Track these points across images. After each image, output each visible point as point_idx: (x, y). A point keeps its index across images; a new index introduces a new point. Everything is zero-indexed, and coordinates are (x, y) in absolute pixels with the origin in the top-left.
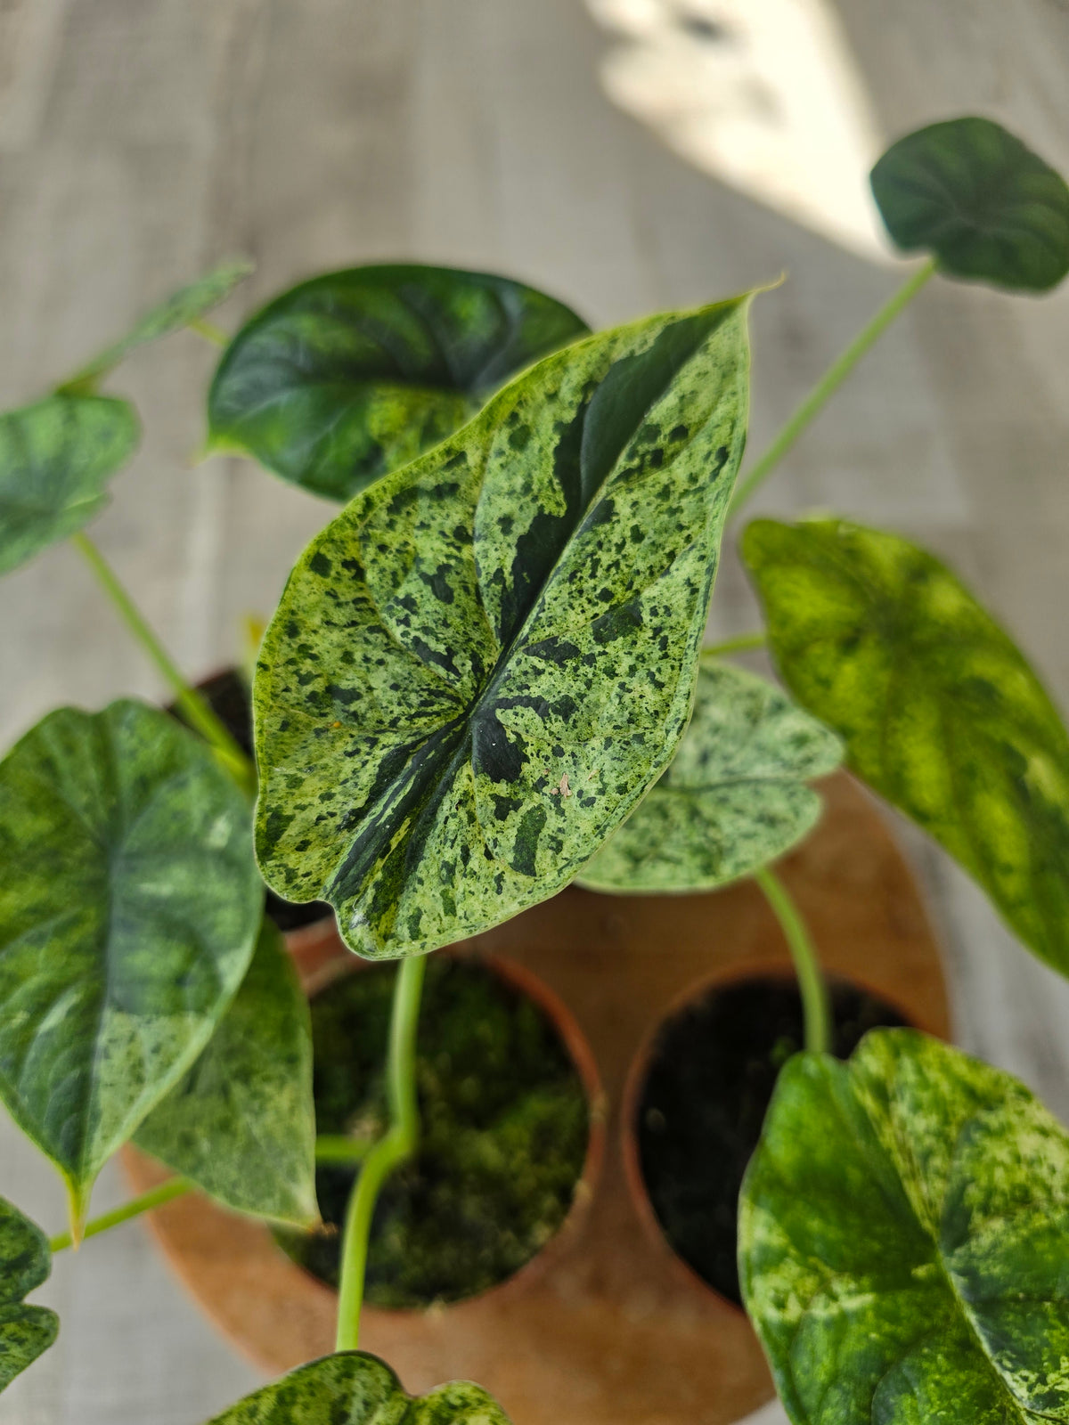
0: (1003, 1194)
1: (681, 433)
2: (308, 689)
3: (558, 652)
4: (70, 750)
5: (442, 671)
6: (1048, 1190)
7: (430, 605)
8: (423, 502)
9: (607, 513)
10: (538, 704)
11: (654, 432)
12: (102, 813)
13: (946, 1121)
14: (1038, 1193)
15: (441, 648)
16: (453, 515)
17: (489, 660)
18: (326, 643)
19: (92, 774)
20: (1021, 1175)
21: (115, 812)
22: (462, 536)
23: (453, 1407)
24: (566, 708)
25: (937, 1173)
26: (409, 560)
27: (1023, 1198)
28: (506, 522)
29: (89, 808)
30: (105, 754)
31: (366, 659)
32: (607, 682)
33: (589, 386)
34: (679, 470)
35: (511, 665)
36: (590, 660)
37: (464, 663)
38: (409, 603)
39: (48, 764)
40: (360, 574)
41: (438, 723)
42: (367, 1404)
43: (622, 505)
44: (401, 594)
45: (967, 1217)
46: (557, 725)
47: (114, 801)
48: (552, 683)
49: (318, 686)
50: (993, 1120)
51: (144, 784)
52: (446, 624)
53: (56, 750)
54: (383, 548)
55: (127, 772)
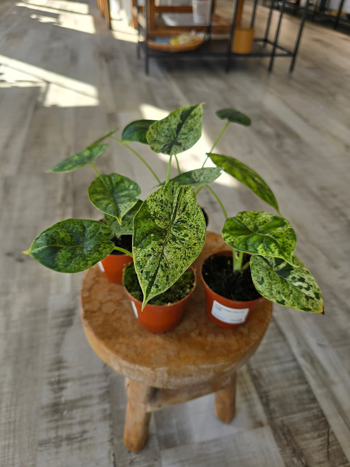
0: (262, 222)
1: (195, 115)
2: (153, 140)
3: (184, 134)
4: (105, 180)
5: (169, 138)
6: (268, 220)
7: (167, 131)
8: (164, 123)
9: (187, 122)
10: (183, 139)
11: (192, 115)
12: (111, 188)
13: (251, 218)
14: (267, 221)
15: (169, 136)
16: (168, 124)
17: (175, 136)
18: (155, 136)
19: (109, 183)
20: (264, 219)
21: (113, 188)
22: (170, 126)
23: (186, 188)
24: (186, 138)
25: (252, 224)
26: (163, 128)
27: (265, 222)
28: (175, 124)
29: (108, 187)
30: (110, 180)
31: (160, 138)
32: (190, 135)
33: (183, 112)
34: (196, 118)
35: (178, 137)
36: (188, 134)
37: (172, 137)
38: (164, 132)
39: (101, 182)
40: (157, 130)
41: (170, 143)
42: (176, 188)
43: (189, 121)
44: (163, 131)
45: (257, 227)
46: (185, 140)
47: (112, 187)
48: (184, 137)
49: (154, 139)
50: (258, 216)
51: (117, 184)
52: (169, 133)
53: (102, 180)
54: (160, 128)
55: (114, 182)
